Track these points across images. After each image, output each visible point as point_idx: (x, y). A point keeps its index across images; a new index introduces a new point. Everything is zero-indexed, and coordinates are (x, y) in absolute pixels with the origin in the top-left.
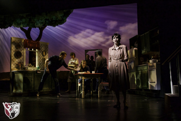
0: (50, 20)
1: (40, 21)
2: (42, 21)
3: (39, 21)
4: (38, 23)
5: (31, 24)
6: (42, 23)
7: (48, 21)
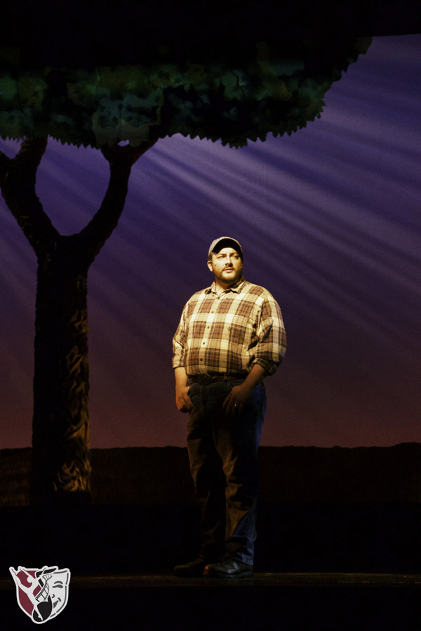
0: (205, 98)
1: (128, 100)
2: (148, 103)
3: (120, 97)
4: (115, 111)
5: (60, 118)
6: (142, 111)
7: (189, 104)
